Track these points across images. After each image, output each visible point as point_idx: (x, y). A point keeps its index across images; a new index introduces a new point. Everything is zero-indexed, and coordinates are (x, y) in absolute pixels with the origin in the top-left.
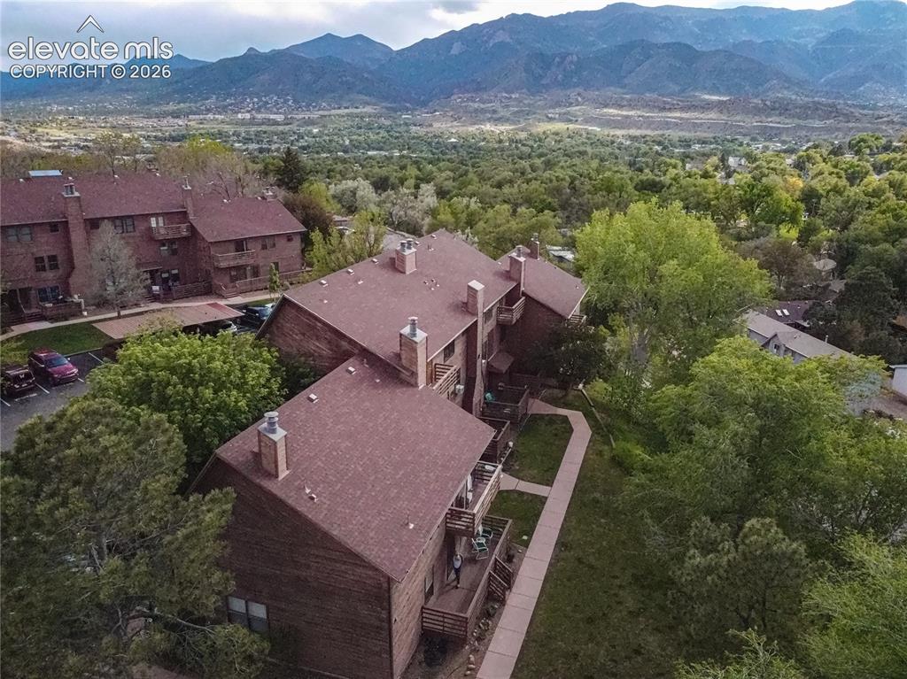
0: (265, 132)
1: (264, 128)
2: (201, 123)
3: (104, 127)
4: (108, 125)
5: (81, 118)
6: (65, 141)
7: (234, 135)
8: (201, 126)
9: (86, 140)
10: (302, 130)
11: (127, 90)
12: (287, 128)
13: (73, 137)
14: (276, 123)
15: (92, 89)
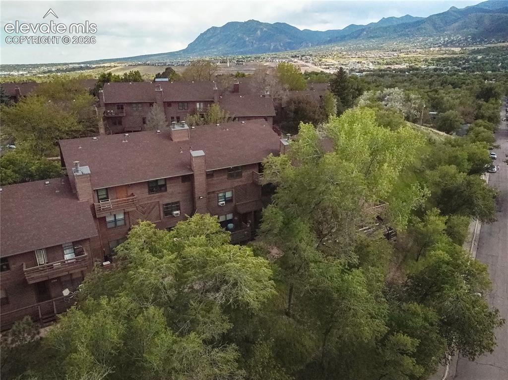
0: (443, 59)
1: (445, 56)
2: (407, 54)
3: (355, 58)
4: (357, 56)
5: (345, 53)
6: (333, 65)
7: (423, 61)
8: (406, 56)
9: (342, 64)
10: (471, 57)
11: (373, 38)
12: (461, 55)
13: (337, 63)
14: (454, 53)
15: (356, 38)
